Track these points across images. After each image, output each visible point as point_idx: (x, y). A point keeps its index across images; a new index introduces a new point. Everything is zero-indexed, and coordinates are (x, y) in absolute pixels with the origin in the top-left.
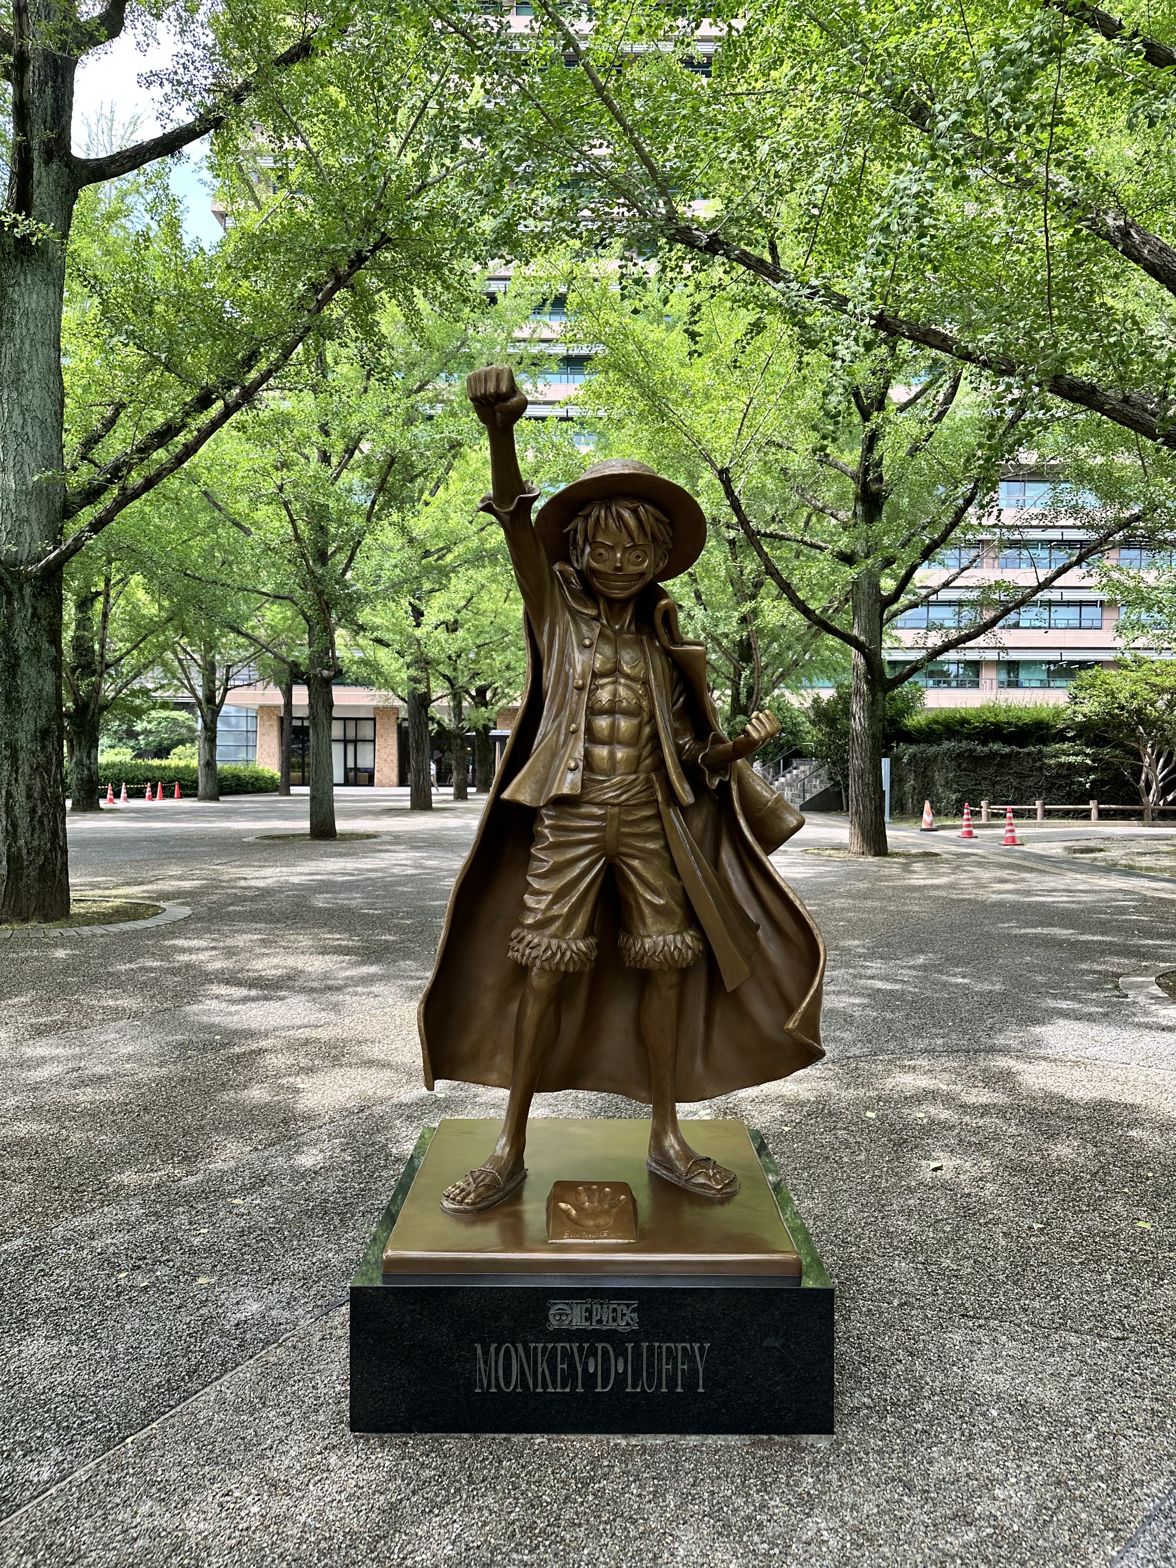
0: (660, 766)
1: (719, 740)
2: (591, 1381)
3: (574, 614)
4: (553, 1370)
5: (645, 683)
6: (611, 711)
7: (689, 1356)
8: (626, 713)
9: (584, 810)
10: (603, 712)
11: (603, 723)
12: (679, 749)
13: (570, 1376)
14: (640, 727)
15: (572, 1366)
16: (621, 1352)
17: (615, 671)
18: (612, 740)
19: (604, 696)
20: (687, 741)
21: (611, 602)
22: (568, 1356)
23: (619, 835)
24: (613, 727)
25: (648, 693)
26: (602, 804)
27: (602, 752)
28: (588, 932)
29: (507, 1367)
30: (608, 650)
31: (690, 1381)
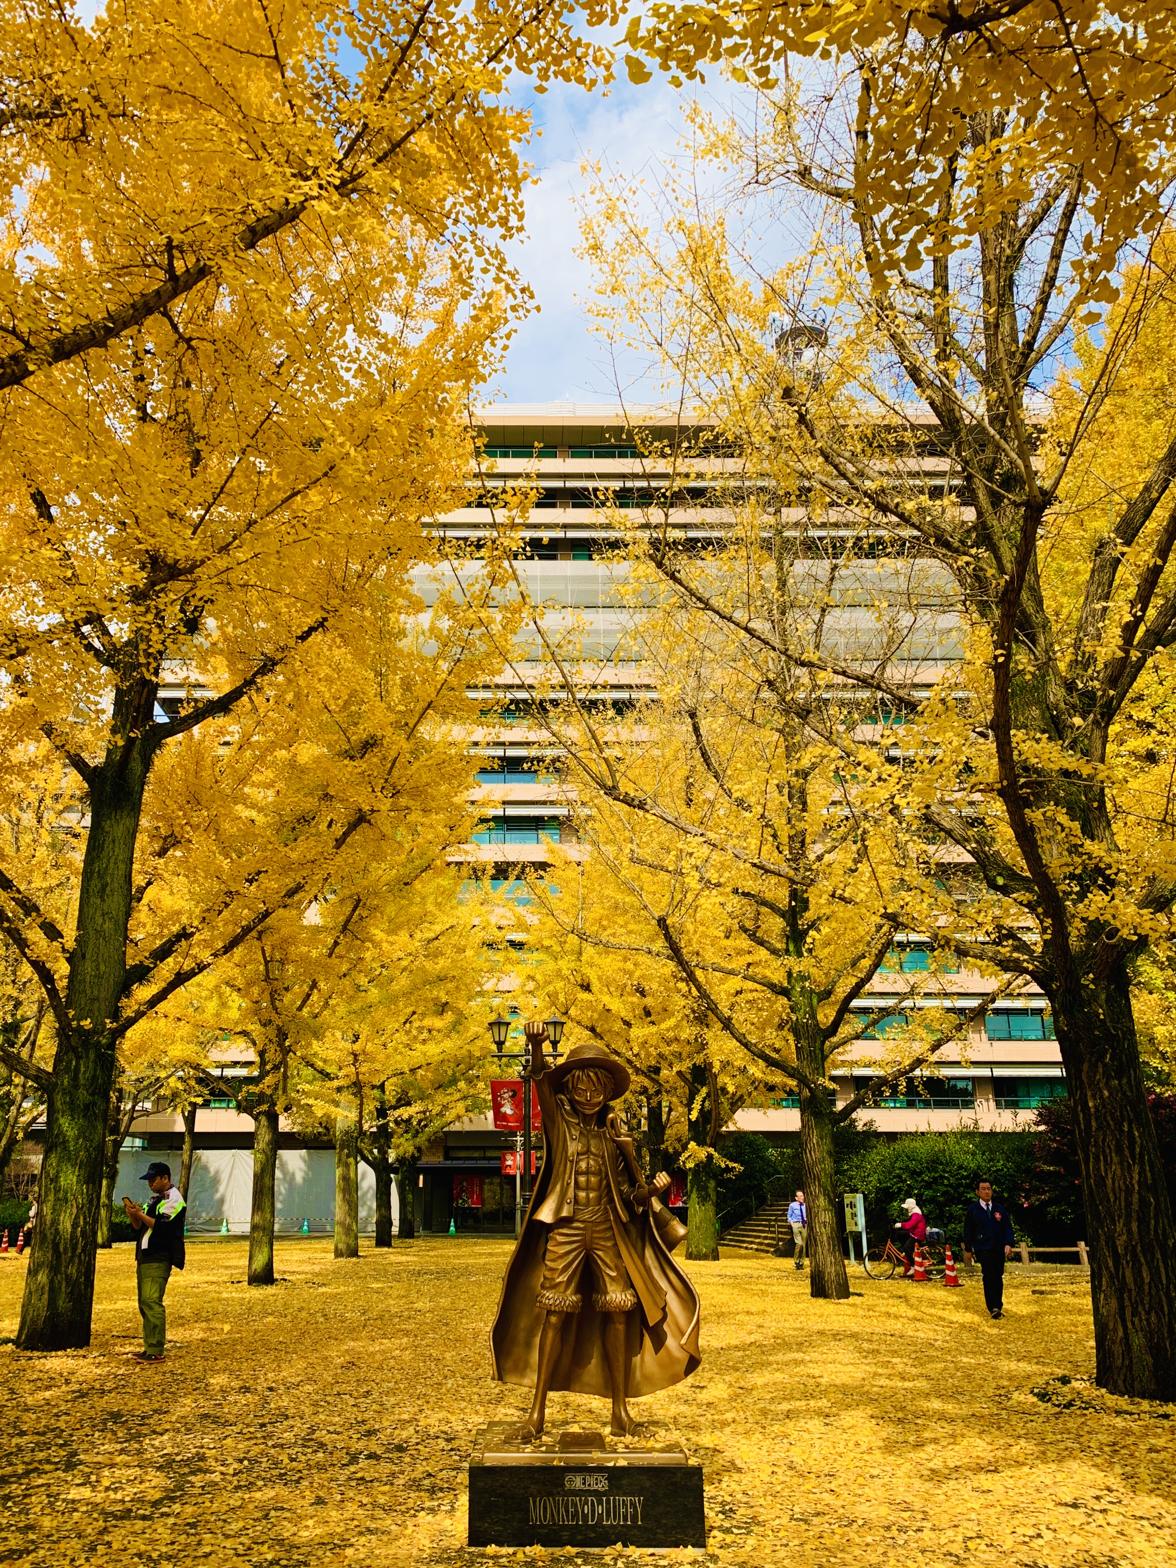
0: (611, 1201)
1: (640, 1187)
2: (585, 1517)
3: (567, 1122)
4: (567, 1511)
5: (603, 1157)
6: (587, 1173)
7: (633, 1505)
8: (594, 1174)
9: (575, 1225)
10: (582, 1173)
11: (582, 1179)
12: (620, 1193)
13: (575, 1515)
14: (601, 1181)
15: (577, 1511)
16: (600, 1503)
17: (588, 1152)
18: (587, 1189)
19: (583, 1165)
20: (625, 1188)
21: (585, 1115)
22: (575, 1505)
23: (592, 1238)
24: (588, 1181)
25: (604, 1163)
26: (583, 1222)
27: (582, 1194)
28: (577, 1292)
29: (545, 1509)
30: (583, 1140)
31: (634, 1517)
